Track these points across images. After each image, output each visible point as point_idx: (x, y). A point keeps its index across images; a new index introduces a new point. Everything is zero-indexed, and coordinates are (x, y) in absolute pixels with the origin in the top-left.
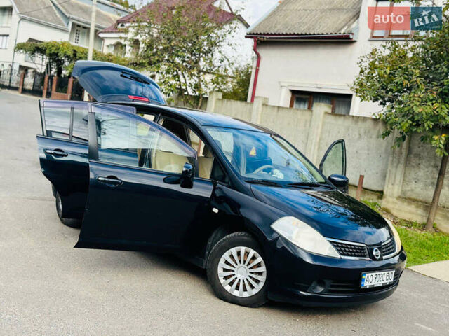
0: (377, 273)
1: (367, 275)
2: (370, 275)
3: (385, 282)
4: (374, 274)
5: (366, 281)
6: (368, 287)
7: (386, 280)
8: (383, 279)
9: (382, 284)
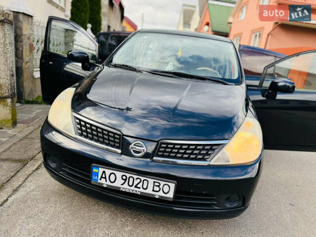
0: (128, 175)
2: (108, 172)
3: (149, 191)
4: (119, 174)
5: (102, 177)
6: (105, 186)
7: (153, 191)
8: (145, 187)
9: (141, 193)
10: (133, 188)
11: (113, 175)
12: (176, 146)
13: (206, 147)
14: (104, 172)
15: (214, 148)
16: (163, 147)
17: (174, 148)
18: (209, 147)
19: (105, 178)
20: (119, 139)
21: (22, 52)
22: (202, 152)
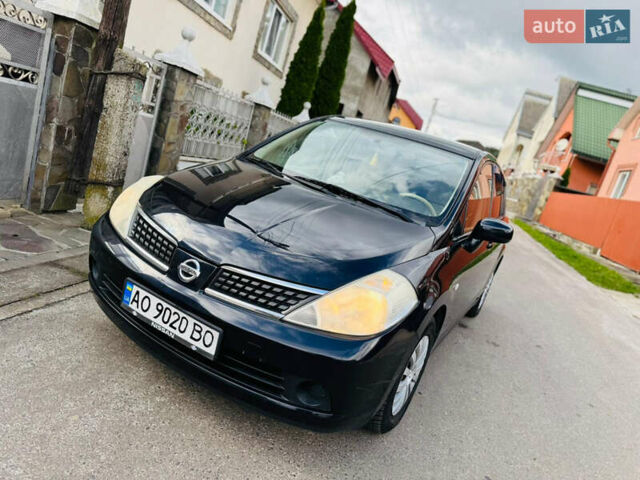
0: (165, 305)
1: (135, 289)
2: (143, 293)
3: (186, 337)
4: (155, 300)
5: (134, 300)
6: (135, 314)
7: (192, 337)
8: (182, 329)
9: (175, 336)
10: (167, 326)
11: (146, 300)
12: (243, 280)
13: (287, 293)
14: (138, 293)
15: (299, 296)
16: (224, 277)
17: (239, 281)
18: (291, 293)
19: (137, 302)
20: (172, 251)
21: (166, 125)
22: (278, 298)
